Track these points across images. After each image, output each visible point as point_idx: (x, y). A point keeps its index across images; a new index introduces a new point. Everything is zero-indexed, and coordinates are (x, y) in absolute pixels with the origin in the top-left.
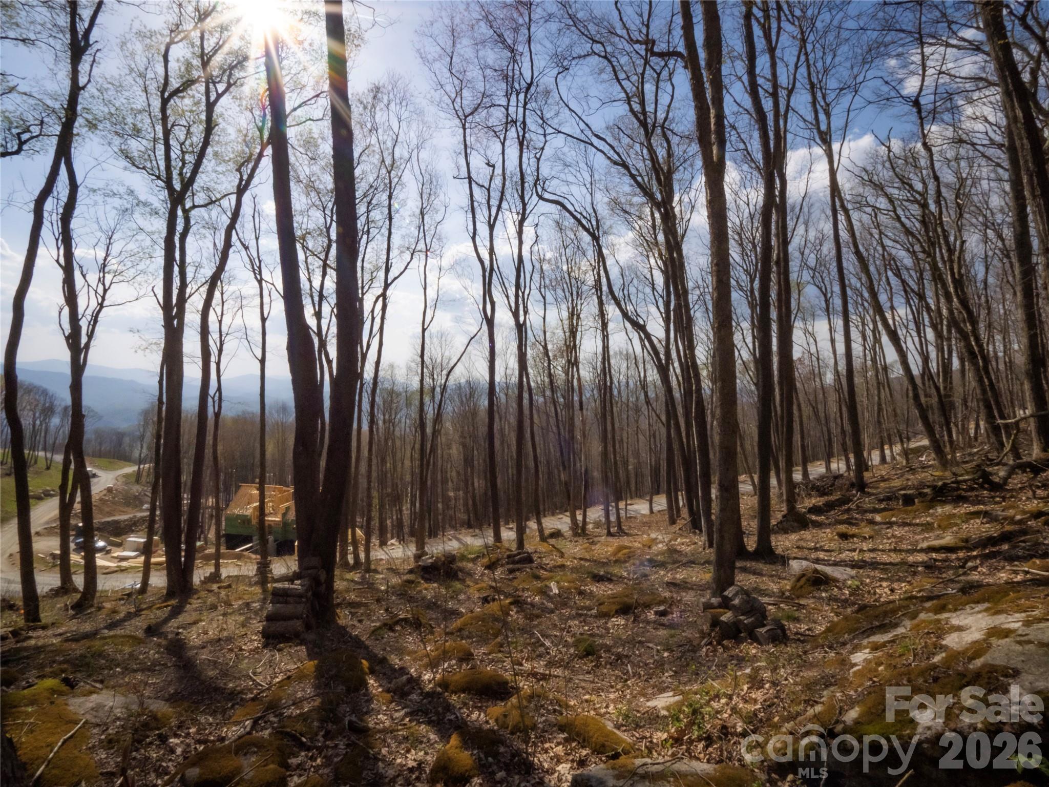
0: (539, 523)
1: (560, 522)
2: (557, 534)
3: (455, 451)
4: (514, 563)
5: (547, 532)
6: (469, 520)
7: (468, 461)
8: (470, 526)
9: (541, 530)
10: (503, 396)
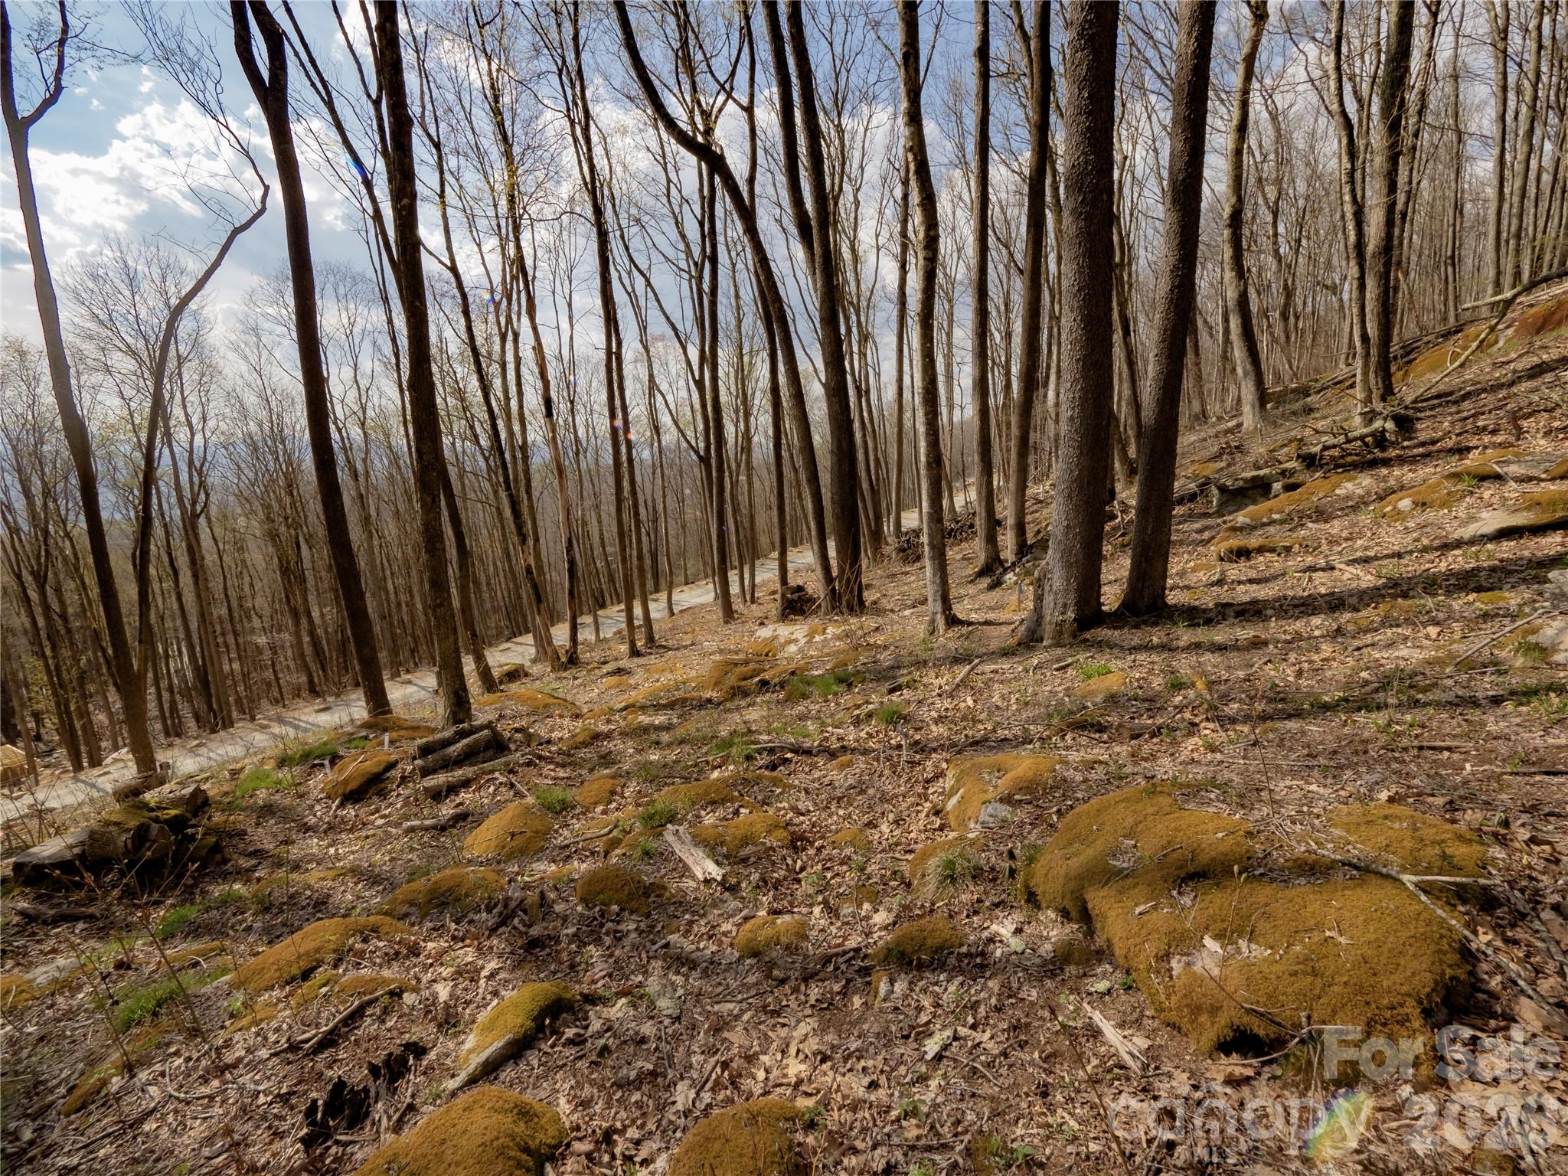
0: (479, 658)
1: (518, 652)
2: (515, 674)
3: (259, 555)
4: (448, 765)
5: (496, 673)
6: (311, 682)
7: (290, 573)
8: (314, 691)
9: (485, 674)
10: (356, 433)
